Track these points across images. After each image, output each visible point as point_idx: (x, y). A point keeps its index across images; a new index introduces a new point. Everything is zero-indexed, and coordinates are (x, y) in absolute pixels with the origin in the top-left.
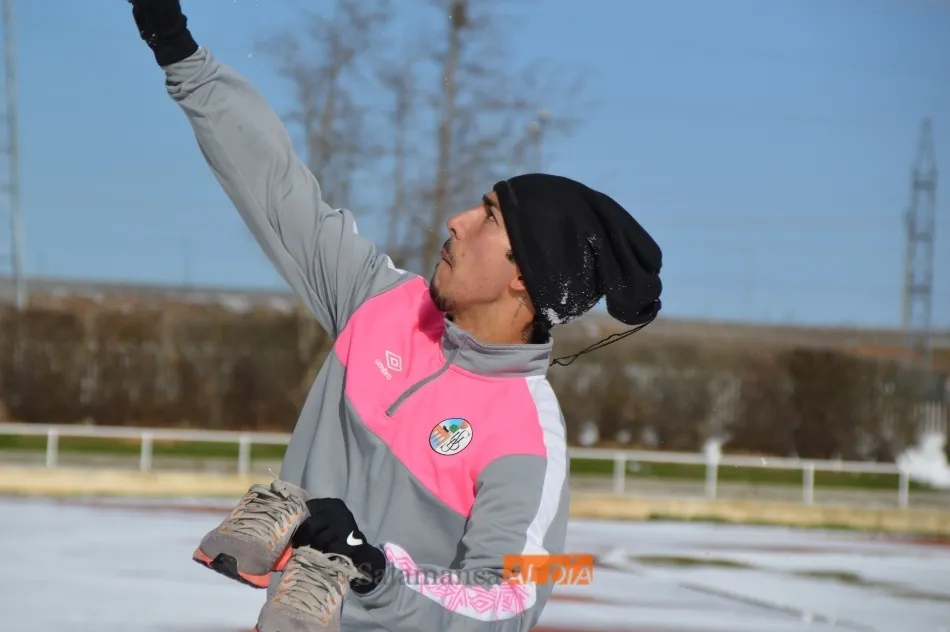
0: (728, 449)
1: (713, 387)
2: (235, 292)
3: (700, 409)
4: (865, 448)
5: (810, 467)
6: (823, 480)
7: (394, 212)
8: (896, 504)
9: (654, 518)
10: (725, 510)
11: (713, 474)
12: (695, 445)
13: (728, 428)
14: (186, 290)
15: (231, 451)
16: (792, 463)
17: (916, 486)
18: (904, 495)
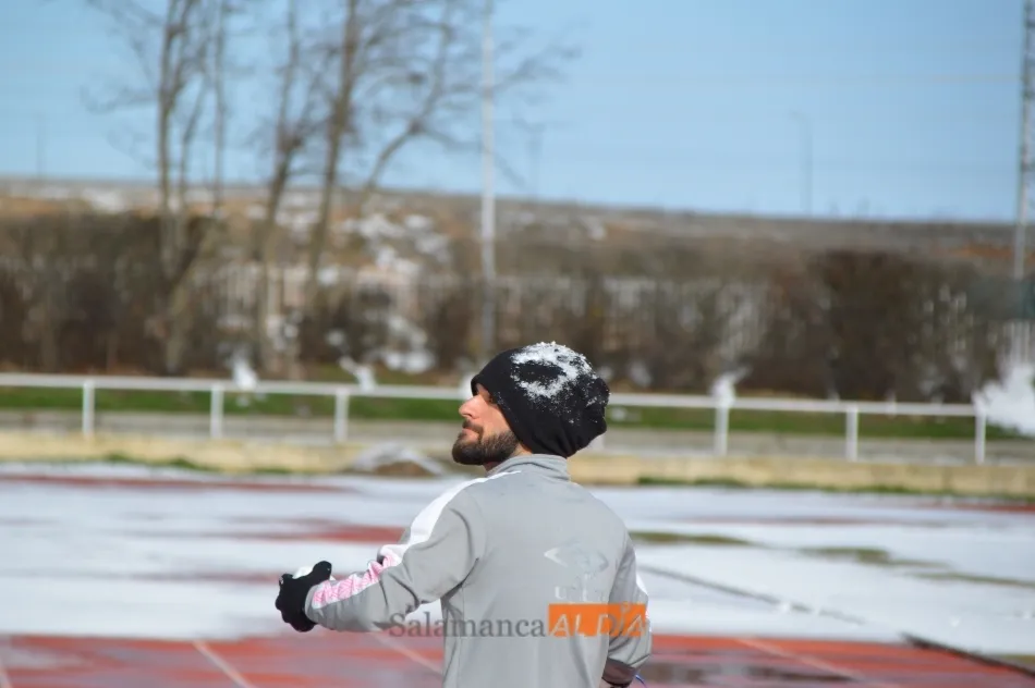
0: (742, 388)
1: (724, 304)
2: (106, 185)
3: (709, 335)
4: (927, 386)
5: (853, 410)
6: (872, 428)
7: (287, 73)
8: (970, 458)
9: (645, 482)
10: (740, 471)
11: (723, 422)
12: (700, 384)
13: (744, 359)
14: (38, 182)
15: (71, 401)
16: (831, 406)
17: (996, 433)
18: (981, 445)
